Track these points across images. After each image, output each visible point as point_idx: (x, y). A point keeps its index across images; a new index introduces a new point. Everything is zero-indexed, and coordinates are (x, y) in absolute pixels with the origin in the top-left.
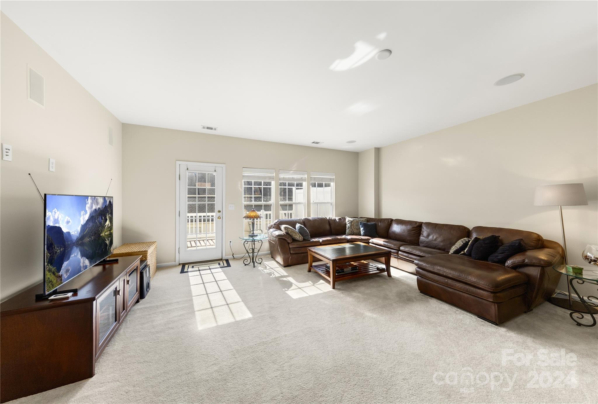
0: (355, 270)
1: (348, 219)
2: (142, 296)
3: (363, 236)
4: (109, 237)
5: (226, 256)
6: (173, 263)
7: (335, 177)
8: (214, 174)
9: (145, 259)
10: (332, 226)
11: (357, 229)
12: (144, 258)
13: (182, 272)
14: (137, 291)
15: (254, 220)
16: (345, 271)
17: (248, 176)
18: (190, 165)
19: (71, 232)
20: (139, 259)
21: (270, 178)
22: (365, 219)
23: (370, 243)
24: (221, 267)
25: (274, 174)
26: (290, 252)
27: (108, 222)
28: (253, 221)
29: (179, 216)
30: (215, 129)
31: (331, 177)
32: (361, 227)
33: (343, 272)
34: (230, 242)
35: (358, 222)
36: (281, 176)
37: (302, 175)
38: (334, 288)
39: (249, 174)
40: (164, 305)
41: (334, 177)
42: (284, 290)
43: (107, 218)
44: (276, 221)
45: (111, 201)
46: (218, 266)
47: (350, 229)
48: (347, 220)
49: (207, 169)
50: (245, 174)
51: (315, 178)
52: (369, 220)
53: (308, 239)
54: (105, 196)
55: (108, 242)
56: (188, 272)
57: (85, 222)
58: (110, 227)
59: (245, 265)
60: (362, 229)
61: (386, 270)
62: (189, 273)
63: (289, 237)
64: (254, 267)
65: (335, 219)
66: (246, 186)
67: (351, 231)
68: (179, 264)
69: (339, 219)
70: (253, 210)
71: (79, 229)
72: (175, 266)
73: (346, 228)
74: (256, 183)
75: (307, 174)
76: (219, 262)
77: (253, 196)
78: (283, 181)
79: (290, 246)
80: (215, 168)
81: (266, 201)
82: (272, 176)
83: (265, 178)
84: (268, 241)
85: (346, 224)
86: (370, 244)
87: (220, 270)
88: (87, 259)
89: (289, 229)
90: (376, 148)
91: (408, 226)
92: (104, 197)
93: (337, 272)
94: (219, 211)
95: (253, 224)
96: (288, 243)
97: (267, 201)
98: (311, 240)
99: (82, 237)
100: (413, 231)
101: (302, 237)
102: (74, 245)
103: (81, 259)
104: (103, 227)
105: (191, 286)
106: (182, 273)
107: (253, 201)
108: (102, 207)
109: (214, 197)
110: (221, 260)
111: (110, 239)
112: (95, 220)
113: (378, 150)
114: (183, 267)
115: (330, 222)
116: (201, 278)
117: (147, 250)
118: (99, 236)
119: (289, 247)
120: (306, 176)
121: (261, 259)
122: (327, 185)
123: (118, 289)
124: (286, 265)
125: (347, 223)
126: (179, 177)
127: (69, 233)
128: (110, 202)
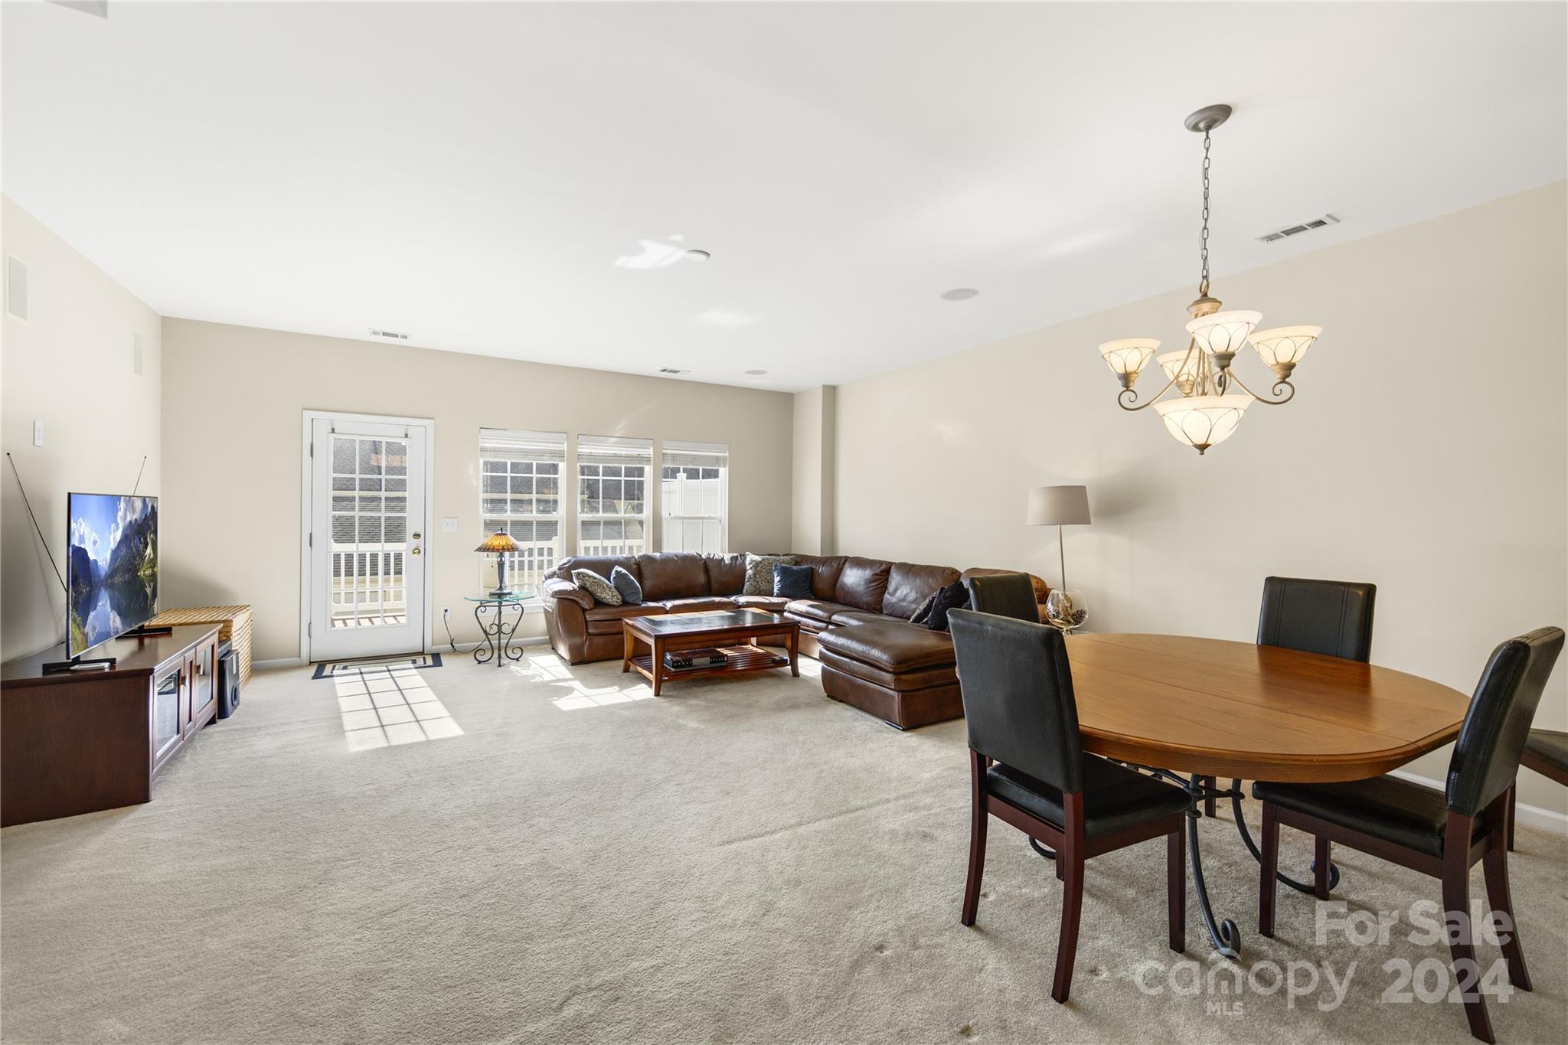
0: (719, 662)
1: (751, 558)
2: (222, 711)
3: (778, 596)
4: (151, 581)
5: (433, 645)
6: (295, 660)
7: (729, 454)
8: (403, 444)
9: (225, 638)
10: (711, 574)
11: (768, 582)
12: (225, 636)
13: (318, 675)
14: (212, 698)
15: (501, 555)
16: (693, 665)
17: (494, 450)
18: (342, 421)
19: (98, 560)
20: (215, 632)
21: (555, 454)
22: (792, 559)
23: (785, 611)
24: (416, 668)
25: (565, 445)
26: (588, 632)
27: (149, 550)
28: (501, 559)
29: (311, 545)
30: (405, 337)
31: (719, 454)
32: (776, 576)
33: (691, 665)
34: (446, 611)
35: (770, 564)
36: (584, 449)
37: (641, 448)
38: (657, 694)
39: (497, 443)
40: (275, 725)
41: (727, 454)
42: (550, 699)
43: (148, 540)
44: (565, 560)
45: (155, 505)
46: (412, 666)
47: (752, 581)
48: (747, 562)
49: (386, 430)
50: (487, 445)
51: (674, 456)
52: (800, 559)
53: (637, 602)
54: (132, 494)
55: (149, 590)
56: (332, 676)
57: (116, 545)
58: (153, 559)
59: (480, 662)
60: (777, 579)
61: (789, 663)
62: (335, 678)
63: (584, 596)
64: (500, 666)
65: (723, 559)
66: (489, 474)
67: (755, 587)
68: (311, 662)
69: (732, 558)
70: (500, 532)
71: (108, 556)
72: (299, 667)
73: (745, 579)
74: (515, 467)
75: (654, 446)
76: (414, 658)
77: (509, 496)
78: (588, 462)
79: (587, 617)
80: (407, 430)
81: (544, 512)
82: (560, 451)
83: (541, 453)
84: (542, 610)
85: (745, 571)
86: (786, 614)
87: (415, 671)
88: (119, 616)
89: (587, 578)
90: (825, 387)
91: (867, 572)
92: (144, 498)
93: (675, 664)
94: (417, 536)
95: (501, 565)
96: (584, 610)
97: (549, 512)
98: (643, 605)
99: (112, 574)
100: (873, 582)
101: (619, 597)
102: (102, 585)
103: (111, 614)
104: (142, 558)
105: (340, 699)
106: (318, 678)
107: (509, 511)
108: (141, 518)
109: (403, 499)
110: (422, 653)
111: (152, 584)
112: (130, 541)
113: (831, 393)
114: (321, 668)
115: (707, 565)
116: (364, 686)
117: (230, 618)
118: (135, 576)
119: (585, 618)
120: (651, 450)
121: (520, 648)
122: (711, 474)
123: (182, 675)
124: (577, 661)
125: (748, 567)
126: (310, 450)
127: (95, 561)
128: (153, 507)
